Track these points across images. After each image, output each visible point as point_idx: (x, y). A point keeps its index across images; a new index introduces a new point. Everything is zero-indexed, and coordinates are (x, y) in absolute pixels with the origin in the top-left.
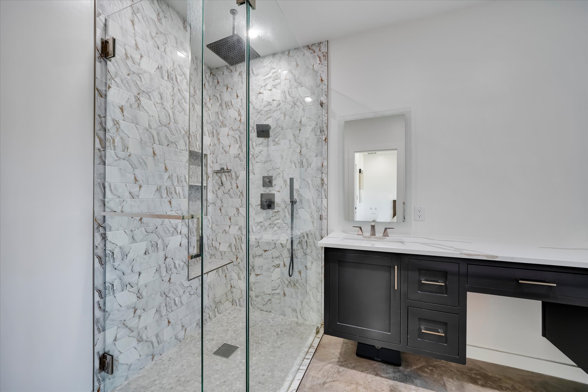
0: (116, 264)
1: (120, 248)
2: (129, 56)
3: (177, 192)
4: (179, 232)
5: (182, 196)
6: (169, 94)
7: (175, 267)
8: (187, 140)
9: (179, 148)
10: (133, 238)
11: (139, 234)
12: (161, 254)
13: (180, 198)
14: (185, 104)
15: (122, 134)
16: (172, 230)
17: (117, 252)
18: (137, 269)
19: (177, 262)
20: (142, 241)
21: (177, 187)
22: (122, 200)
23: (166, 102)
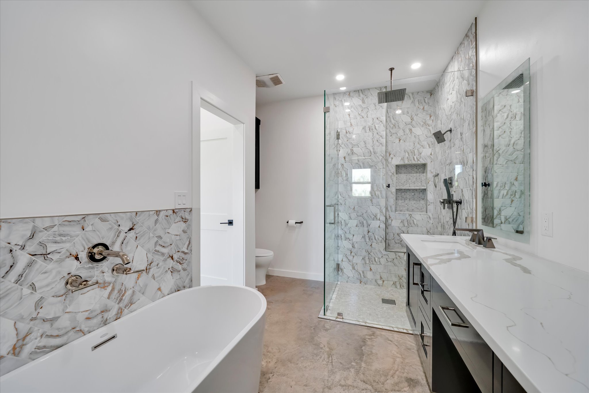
0: (343, 227)
1: (344, 220)
2: (348, 132)
3: (377, 195)
4: (378, 218)
5: (380, 197)
6: (370, 139)
7: (375, 239)
8: (384, 162)
9: (377, 168)
10: (350, 217)
11: (354, 215)
12: (366, 229)
13: (379, 198)
14: (382, 140)
15: (344, 169)
16: (373, 217)
17: (343, 222)
18: (352, 233)
19: (376, 237)
20: (354, 219)
21: (376, 192)
22: (345, 199)
23: (368, 145)
